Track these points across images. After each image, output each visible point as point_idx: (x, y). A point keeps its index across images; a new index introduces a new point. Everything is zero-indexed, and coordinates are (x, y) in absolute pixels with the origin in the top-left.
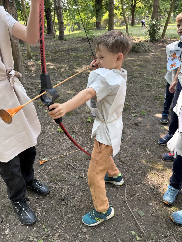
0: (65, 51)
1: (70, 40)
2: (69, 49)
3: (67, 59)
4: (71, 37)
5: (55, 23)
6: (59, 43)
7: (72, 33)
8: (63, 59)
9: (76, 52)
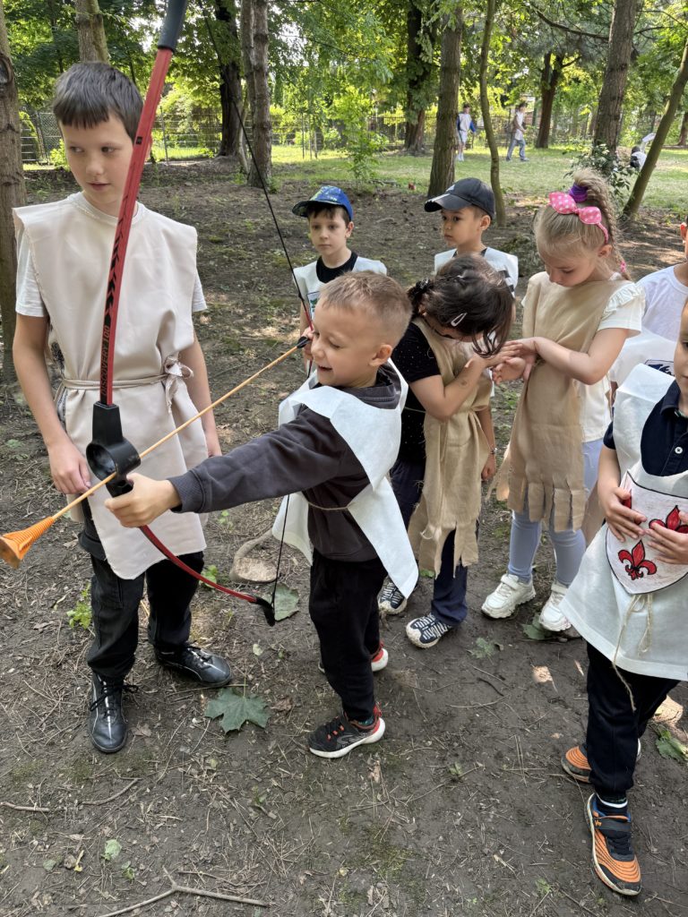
1: (289, 191)
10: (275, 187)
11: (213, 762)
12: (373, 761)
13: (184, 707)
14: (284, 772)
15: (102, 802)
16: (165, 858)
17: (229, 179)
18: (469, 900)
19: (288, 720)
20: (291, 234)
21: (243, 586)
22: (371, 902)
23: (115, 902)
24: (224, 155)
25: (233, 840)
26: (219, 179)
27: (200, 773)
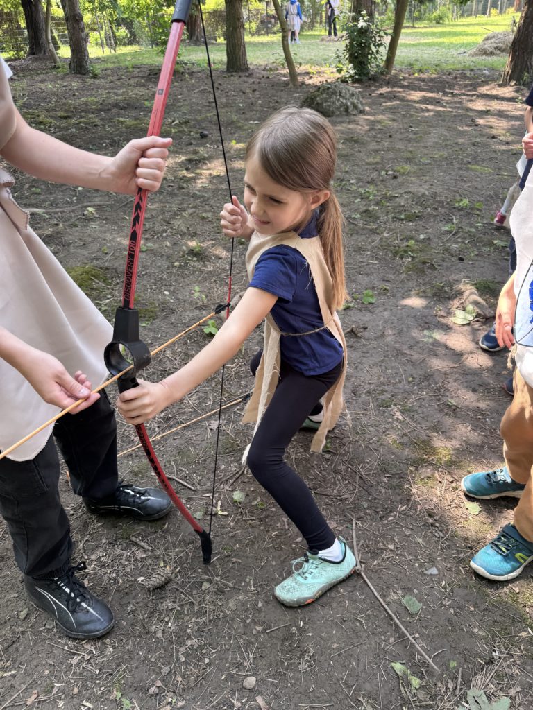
0: (100, 110)
1: (109, 75)
2: (109, 104)
3: (110, 136)
4: (110, 66)
5: (53, 19)
6: (75, 83)
7: (113, 51)
8: (93, 136)
9: (132, 113)
10: (96, 73)
20: (125, 105)
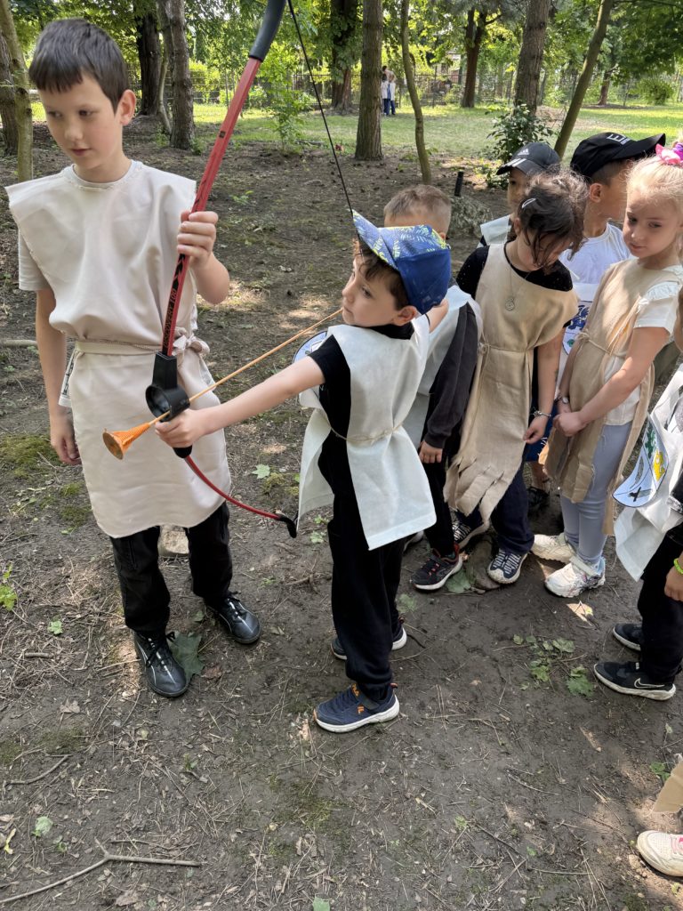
10: (199, 148)
11: (144, 733)
12: (301, 720)
13: (113, 681)
14: (215, 738)
15: (30, 781)
16: (97, 829)
17: (152, 140)
18: (392, 842)
19: (218, 687)
20: (216, 196)
21: (171, 560)
22: (299, 852)
23: (48, 877)
24: (145, 114)
25: (165, 806)
26: (141, 140)
27: (131, 745)
